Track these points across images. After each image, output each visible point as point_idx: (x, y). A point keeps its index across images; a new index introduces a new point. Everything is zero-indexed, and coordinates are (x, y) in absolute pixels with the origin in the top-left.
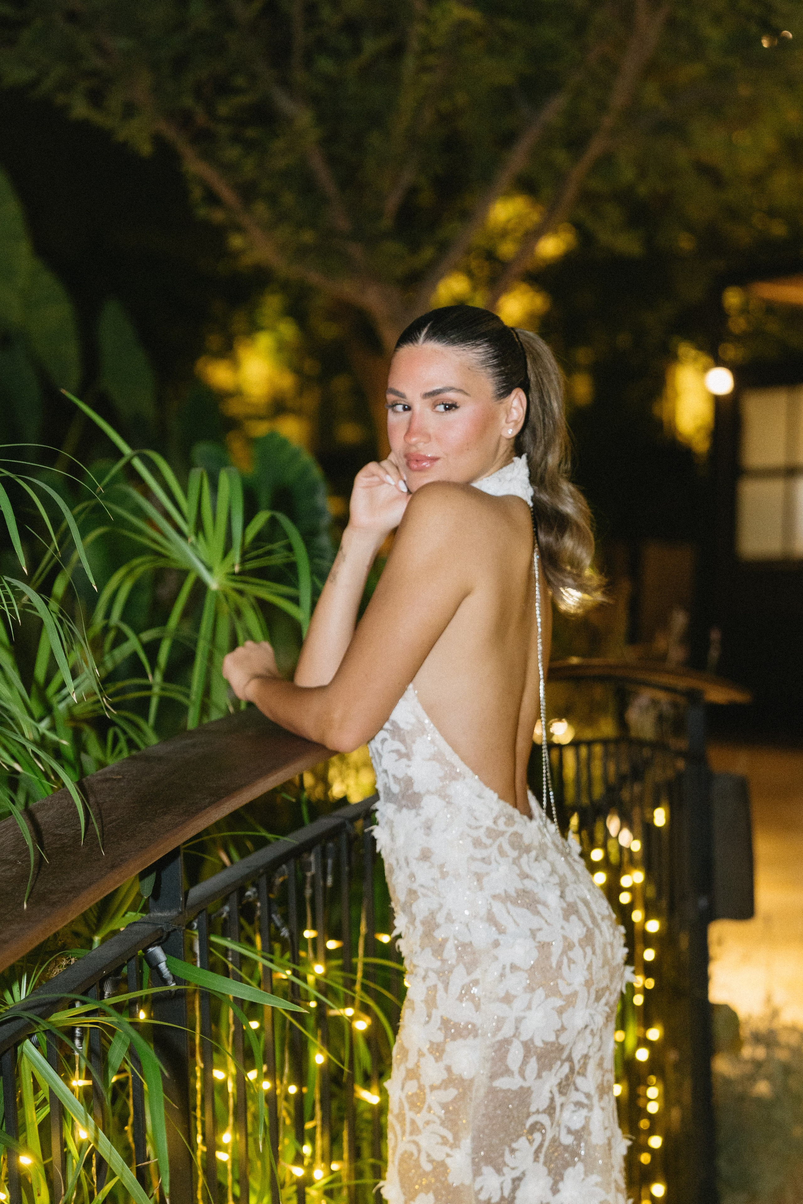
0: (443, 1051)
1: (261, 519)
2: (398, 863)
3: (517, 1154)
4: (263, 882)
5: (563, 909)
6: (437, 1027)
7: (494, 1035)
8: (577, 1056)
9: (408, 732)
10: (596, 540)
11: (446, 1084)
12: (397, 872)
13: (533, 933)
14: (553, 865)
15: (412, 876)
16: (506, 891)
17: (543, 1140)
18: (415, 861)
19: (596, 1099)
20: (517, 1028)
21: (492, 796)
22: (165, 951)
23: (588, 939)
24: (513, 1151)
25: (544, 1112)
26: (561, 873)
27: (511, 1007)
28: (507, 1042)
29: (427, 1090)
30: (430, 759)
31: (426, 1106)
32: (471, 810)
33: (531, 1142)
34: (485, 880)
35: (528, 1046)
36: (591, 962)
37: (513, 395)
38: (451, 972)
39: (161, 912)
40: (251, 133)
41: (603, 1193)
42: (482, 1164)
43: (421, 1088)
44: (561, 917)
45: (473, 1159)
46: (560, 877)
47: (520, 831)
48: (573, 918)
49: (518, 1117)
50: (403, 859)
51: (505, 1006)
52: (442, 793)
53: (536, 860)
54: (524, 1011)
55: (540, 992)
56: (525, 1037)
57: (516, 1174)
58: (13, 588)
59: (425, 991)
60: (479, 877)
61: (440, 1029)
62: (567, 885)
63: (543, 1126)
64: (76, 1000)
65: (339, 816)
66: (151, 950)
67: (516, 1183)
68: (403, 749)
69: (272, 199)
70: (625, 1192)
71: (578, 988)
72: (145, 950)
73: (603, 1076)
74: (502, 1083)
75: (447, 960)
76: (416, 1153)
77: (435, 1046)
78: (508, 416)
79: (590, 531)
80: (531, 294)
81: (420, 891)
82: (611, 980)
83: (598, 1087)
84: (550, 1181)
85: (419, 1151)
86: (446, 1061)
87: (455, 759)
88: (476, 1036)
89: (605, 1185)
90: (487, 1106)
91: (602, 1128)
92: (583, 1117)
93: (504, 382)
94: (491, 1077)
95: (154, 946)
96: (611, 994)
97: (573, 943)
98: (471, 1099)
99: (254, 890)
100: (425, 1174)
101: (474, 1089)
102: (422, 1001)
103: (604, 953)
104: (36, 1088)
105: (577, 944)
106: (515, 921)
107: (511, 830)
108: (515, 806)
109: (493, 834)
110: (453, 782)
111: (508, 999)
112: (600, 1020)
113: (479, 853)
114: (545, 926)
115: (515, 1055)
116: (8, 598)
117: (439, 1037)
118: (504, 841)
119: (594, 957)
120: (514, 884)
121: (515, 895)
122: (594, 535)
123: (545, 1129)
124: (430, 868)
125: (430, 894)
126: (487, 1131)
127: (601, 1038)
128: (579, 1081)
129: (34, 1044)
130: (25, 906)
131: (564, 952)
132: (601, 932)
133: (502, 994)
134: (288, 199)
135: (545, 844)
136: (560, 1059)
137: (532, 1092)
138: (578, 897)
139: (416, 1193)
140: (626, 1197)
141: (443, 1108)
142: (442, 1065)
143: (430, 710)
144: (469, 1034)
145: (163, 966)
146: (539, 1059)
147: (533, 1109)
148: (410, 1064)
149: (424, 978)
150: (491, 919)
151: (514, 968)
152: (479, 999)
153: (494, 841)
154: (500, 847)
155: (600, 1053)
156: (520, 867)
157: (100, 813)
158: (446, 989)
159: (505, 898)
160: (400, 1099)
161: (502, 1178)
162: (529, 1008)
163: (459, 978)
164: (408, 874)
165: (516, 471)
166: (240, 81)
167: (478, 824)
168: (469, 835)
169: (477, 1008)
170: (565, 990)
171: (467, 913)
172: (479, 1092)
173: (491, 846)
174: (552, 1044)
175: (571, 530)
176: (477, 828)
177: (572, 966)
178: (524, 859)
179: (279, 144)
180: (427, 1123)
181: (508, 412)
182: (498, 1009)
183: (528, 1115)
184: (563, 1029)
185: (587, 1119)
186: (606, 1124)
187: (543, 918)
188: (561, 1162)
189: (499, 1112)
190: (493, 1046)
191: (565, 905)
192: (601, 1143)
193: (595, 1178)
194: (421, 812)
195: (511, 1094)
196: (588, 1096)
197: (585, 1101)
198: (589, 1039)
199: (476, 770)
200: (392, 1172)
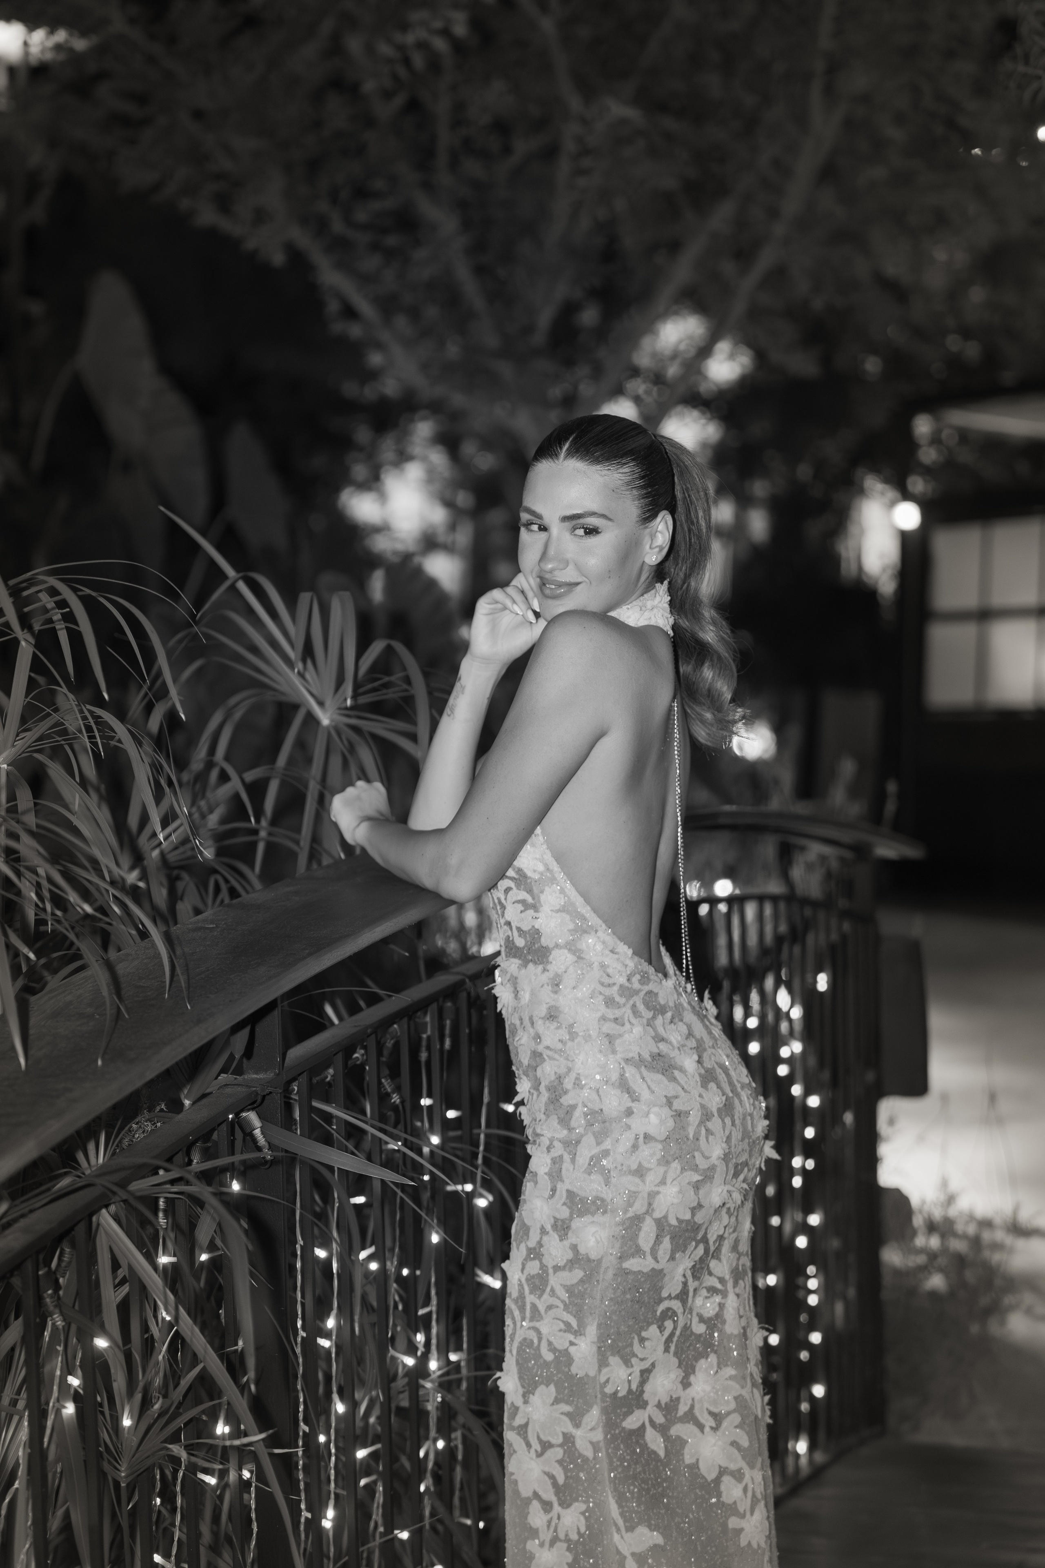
0: (569, 1227)
1: (377, 648)
2: (522, 1024)
3: (647, 1343)
4: (372, 1042)
5: (700, 1075)
6: (562, 1202)
7: (625, 1211)
8: (712, 1238)
9: (536, 881)
10: (738, 671)
11: (571, 1264)
12: (520, 1032)
13: (669, 1102)
14: (689, 1027)
15: (538, 1037)
16: (640, 1055)
17: (675, 1328)
18: (540, 1022)
19: (730, 1285)
20: (650, 1204)
21: (625, 951)
22: (260, 1117)
23: (727, 1109)
24: (642, 1340)
25: (677, 1297)
26: (698, 1036)
27: (643, 1181)
28: (637, 1220)
29: (551, 1271)
30: (558, 911)
31: (548, 1289)
32: (603, 966)
33: (661, 1328)
34: (618, 1042)
35: (661, 1224)
36: (730, 1133)
37: (659, 519)
38: (578, 1142)
39: (257, 1074)
40: (392, 241)
41: (738, 1386)
42: (609, 1353)
43: (543, 1267)
44: (699, 1083)
45: (599, 1348)
46: (697, 1041)
47: (655, 991)
48: (712, 1085)
49: (649, 1303)
50: (527, 1018)
51: (637, 1180)
52: (572, 947)
53: (671, 1022)
54: (657, 1185)
55: (676, 1165)
56: (658, 1214)
57: (646, 1365)
58: (97, 718)
59: (549, 1161)
60: (611, 1039)
61: (564, 1204)
62: (705, 1050)
63: (675, 1313)
64: (159, 1168)
65: (458, 973)
66: (244, 1114)
67: (645, 1375)
68: (530, 900)
69: (414, 314)
70: (761, 1387)
71: (716, 1163)
72: (237, 1115)
73: (738, 1259)
74: (633, 1264)
75: (574, 1129)
76: (536, 1341)
77: (560, 1223)
78: (652, 540)
79: (732, 663)
80: (703, 421)
81: (546, 1053)
82: (750, 1156)
83: (732, 1272)
84: (680, 1373)
85: (540, 1339)
86: (572, 1239)
87: (586, 911)
88: (605, 1212)
89: (740, 1379)
90: (615, 1290)
91: (737, 1316)
92: (716, 1304)
93: (650, 504)
94: (620, 1258)
95: (248, 1110)
96: (749, 1170)
97: (711, 1112)
98: (598, 1281)
99: (363, 1051)
100: (547, 1364)
101: (602, 1270)
102: (546, 1174)
103: (744, 1124)
104: (116, 1265)
105: (716, 1114)
106: (649, 1087)
107: (646, 988)
108: (650, 963)
109: (627, 992)
110: (585, 935)
111: (640, 1172)
112: (737, 1197)
113: (611, 1014)
114: (682, 1093)
115: (647, 1234)
116: (89, 729)
117: (564, 1213)
118: (638, 1000)
119: (733, 1128)
120: (648, 1048)
121: (649, 1059)
122: (737, 666)
123: (677, 1316)
124: (558, 1028)
125: (556, 1056)
126: (614, 1317)
127: (737, 1217)
128: (713, 1264)
129: (112, 1216)
130: (100, 1063)
131: (702, 1122)
132: (741, 1101)
133: (634, 1167)
134: (432, 312)
135: (681, 1004)
136: (694, 1239)
137: (665, 1275)
138: (717, 1063)
139: (536, 1385)
140: (762, 1393)
141: (567, 1291)
142: (567, 1243)
143: (559, 858)
144: (598, 1209)
145: (257, 1132)
146: (672, 1238)
147: (665, 1294)
148: (532, 1243)
149: (549, 1149)
150: (624, 1085)
151: (647, 1137)
152: (609, 1172)
153: (628, 1000)
154: (634, 1006)
155: (735, 1235)
156: (655, 1030)
157: (187, 965)
158: (573, 1160)
159: (639, 1062)
160: (519, 1280)
161: (629, 1371)
162: (663, 1182)
163: (587, 1151)
164: (533, 1034)
165: (658, 599)
166: (379, 184)
167: (611, 981)
168: (601, 993)
169: (607, 1183)
170: (703, 1164)
171: (598, 1077)
172: (607, 1275)
173: (624, 1005)
174: (688, 1222)
175: (712, 660)
176: (609, 985)
177: (711, 1138)
178: (659, 1021)
179: (421, 254)
180: (550, 1307)
181: (653, 537)
182: (630, 1183)
183: (661, 1300)
184: (700, 1206)
185: (721, 1306)
186: (741, 1313)
187: (679, 1084)
188: (693, 1353)
189: (628, 1296)
190: (622, 1223)
191: (703, 1071)
192: (736, 1332)
193: (730, 1371)
194: (549, 967)
195: (642, 1277)
196: (722, 1280)
197: (719, 1286)
198: (725, 1219)
199: (610, 923)
200: (510, 1362)
